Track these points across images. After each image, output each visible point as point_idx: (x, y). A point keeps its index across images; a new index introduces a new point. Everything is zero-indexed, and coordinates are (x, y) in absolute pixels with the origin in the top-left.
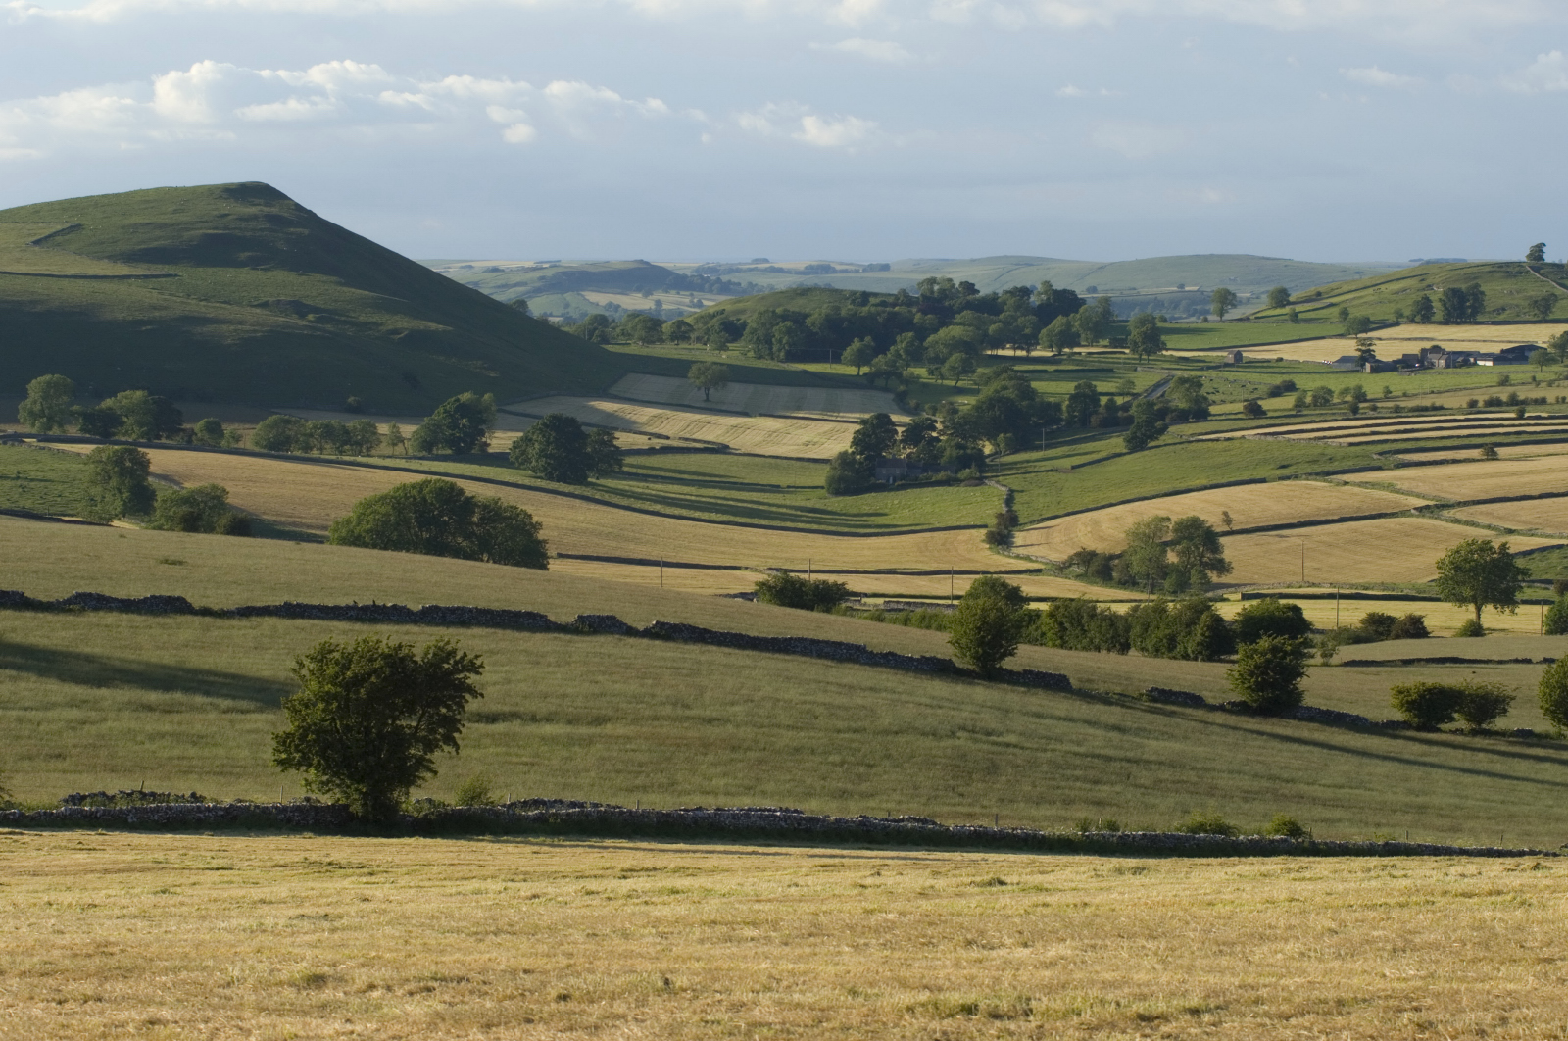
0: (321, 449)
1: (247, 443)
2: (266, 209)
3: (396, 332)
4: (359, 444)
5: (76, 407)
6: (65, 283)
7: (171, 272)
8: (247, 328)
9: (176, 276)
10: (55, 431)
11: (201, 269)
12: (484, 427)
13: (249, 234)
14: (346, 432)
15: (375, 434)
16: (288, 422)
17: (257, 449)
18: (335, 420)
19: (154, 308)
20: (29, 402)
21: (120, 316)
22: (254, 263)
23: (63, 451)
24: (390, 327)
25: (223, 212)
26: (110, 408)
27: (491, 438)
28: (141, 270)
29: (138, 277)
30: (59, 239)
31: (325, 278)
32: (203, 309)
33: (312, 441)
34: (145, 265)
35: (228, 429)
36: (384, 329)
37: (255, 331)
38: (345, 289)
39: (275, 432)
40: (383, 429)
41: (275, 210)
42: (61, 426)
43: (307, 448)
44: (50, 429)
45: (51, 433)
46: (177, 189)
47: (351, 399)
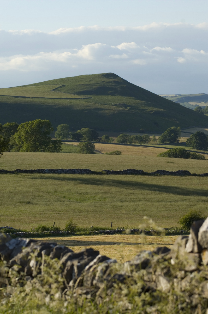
0: (135, 143)
1: (115, 141)
2: (114, 80)
3: (151, 111)
4: (145, 141)
5: (70, 133)
6: (62, 100)
7: (90, 97)
8: (112, 111)
9: (91, 98)
10: (65, 139)
11: (98, 96)
12: (178, 136)
13: (110, 86)
14: (142, 138)
15: (149, 138)
16: (126, 135)
17: (118, 143)
18: (138, 135)
19: (87, 106)
20: (57, 131)
21: (78, 109)
22: (112, 94)
23: (68, 144)
24: (150, 110)
25: (103, 81)
26: (79, 133)
27: (180, 139)
28: (82, 96)
29: (81, 98)
30: (59, 89)
31: (131, 98)
32: (100, 106)
33: (133, 141)
34: (83, 95)
35: (110, 138)
36: (148, 111)
37: (114, 112)
38: (137, 100)
39: (122, 138)
40: (151, 137)
41: (116, 80)
42: (66, 138)
43: (131, 142)
44: (63, 139)
45: (63, 140)
46: (90, 75)
47: (141, 129)
